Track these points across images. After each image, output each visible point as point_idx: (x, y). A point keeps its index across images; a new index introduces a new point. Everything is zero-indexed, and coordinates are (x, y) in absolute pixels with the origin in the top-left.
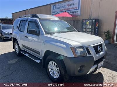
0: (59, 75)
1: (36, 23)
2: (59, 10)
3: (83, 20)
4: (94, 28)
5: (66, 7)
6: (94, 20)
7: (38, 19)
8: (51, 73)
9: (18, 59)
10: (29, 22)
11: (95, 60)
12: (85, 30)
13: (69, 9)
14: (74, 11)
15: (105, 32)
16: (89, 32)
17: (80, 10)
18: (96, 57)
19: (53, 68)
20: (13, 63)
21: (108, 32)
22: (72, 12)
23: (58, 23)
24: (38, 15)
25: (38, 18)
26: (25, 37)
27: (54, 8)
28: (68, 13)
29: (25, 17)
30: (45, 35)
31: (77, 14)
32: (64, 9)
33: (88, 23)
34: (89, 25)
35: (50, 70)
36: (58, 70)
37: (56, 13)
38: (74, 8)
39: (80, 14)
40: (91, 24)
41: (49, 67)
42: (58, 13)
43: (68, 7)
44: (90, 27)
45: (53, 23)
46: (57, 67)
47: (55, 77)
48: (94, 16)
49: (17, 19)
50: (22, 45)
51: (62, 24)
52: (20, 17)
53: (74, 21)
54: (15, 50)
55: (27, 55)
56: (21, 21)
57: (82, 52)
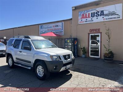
0: (43, 74)
1: (28, 42)
2: (46, 30)
3: (65, 39)
4: (73, 45)
5: (52, 28)
6: (73, 39)
7: (30, 40)
8: (38, 74)
9: (11, 70)
10: (23, 41)
11: (64, 63)
12: (67, 47)
13: (55, 29)
14: (59, 31)
15: (82, 49)
16: (70, 48)
17: (63, 31)
18: (65, 62)
19: (40, 70)
20: (9, 72)
21: (84, 48)
22: (57, 32)
23: (44, 42)
24: (29, 36)
25: (30, 38)
26: (20, 52)
27: (41, 28)
28: (54, 33)
29: (19, 37)
30: (35, 50)
31: (61, 34)
32: (51, 30)
33: (68, 41)
34: (70, 43)
35: (38, 72)
36: (43, 70)
37: (43, 32)
38: (58, 29)
39: (63, 34)
40: (71, 42)
41: (37, 70)
42: (46, 33)
43: (54, 28)
44: (71, 44)
45: (40, 42)
46: (42, 69)
47: (41, 76)
48: (74, 36)
49: (11, 38)
50: (16, 58)
51: (48, 43)
52: (14, 37)
53: (59, 39)
54: (8, 64)
55: (20, 65)
56: (16, 40)
57: (56, 59)
